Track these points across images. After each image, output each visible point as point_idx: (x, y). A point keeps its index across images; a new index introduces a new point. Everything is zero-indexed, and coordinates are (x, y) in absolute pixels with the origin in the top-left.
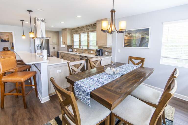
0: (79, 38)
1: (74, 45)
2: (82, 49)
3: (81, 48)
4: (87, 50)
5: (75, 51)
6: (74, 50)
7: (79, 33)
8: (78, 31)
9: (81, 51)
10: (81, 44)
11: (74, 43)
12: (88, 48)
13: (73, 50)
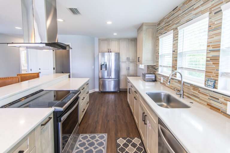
0: (174, 45)
1: (160, 64)
2: (180, 82)
3: (178, 77)
4: (201, 90)
5: (161, 83)
6: (157, 79)
7: (174, 26)
8: (171, 22)
9: (178, 86)
10: (179, 65)
11: (160, 61)
12: (211, 84)
13: (155, 77)
